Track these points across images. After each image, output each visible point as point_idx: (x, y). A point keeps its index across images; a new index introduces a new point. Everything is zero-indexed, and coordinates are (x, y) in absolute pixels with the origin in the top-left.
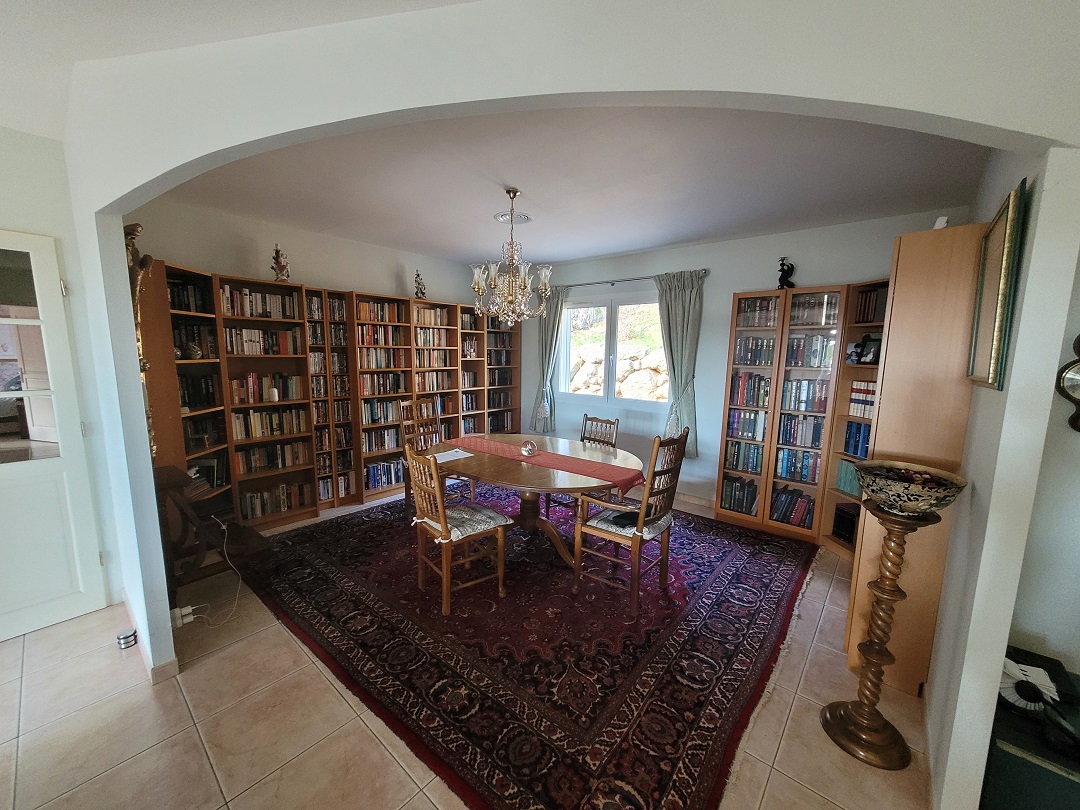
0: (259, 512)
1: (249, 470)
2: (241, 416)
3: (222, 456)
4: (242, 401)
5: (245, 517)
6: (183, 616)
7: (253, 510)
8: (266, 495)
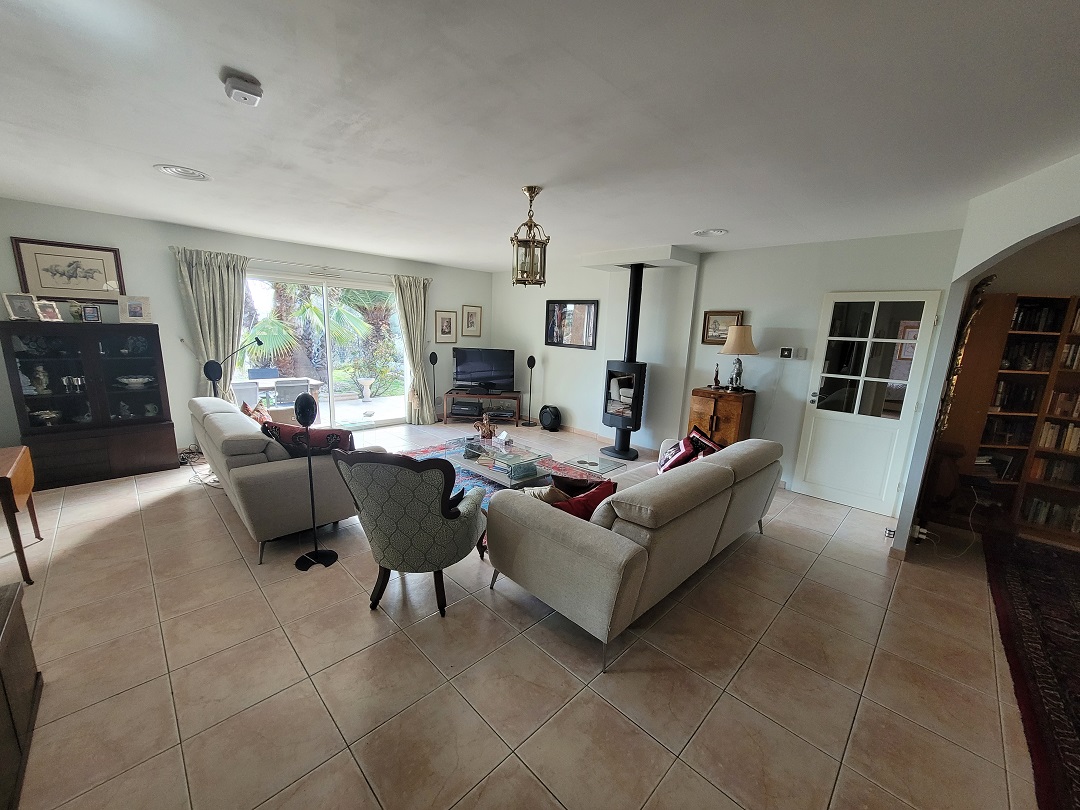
0: (1042, 518)
1: (1047, 477)
2: (1058, 427)
3: (1020, 455)
4: (1064, 413)
5: (1025, 517)
6: (920, 533)
7: (1036, 515)
8: (1057, 507)
